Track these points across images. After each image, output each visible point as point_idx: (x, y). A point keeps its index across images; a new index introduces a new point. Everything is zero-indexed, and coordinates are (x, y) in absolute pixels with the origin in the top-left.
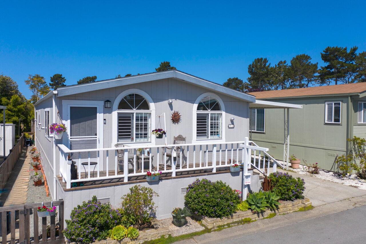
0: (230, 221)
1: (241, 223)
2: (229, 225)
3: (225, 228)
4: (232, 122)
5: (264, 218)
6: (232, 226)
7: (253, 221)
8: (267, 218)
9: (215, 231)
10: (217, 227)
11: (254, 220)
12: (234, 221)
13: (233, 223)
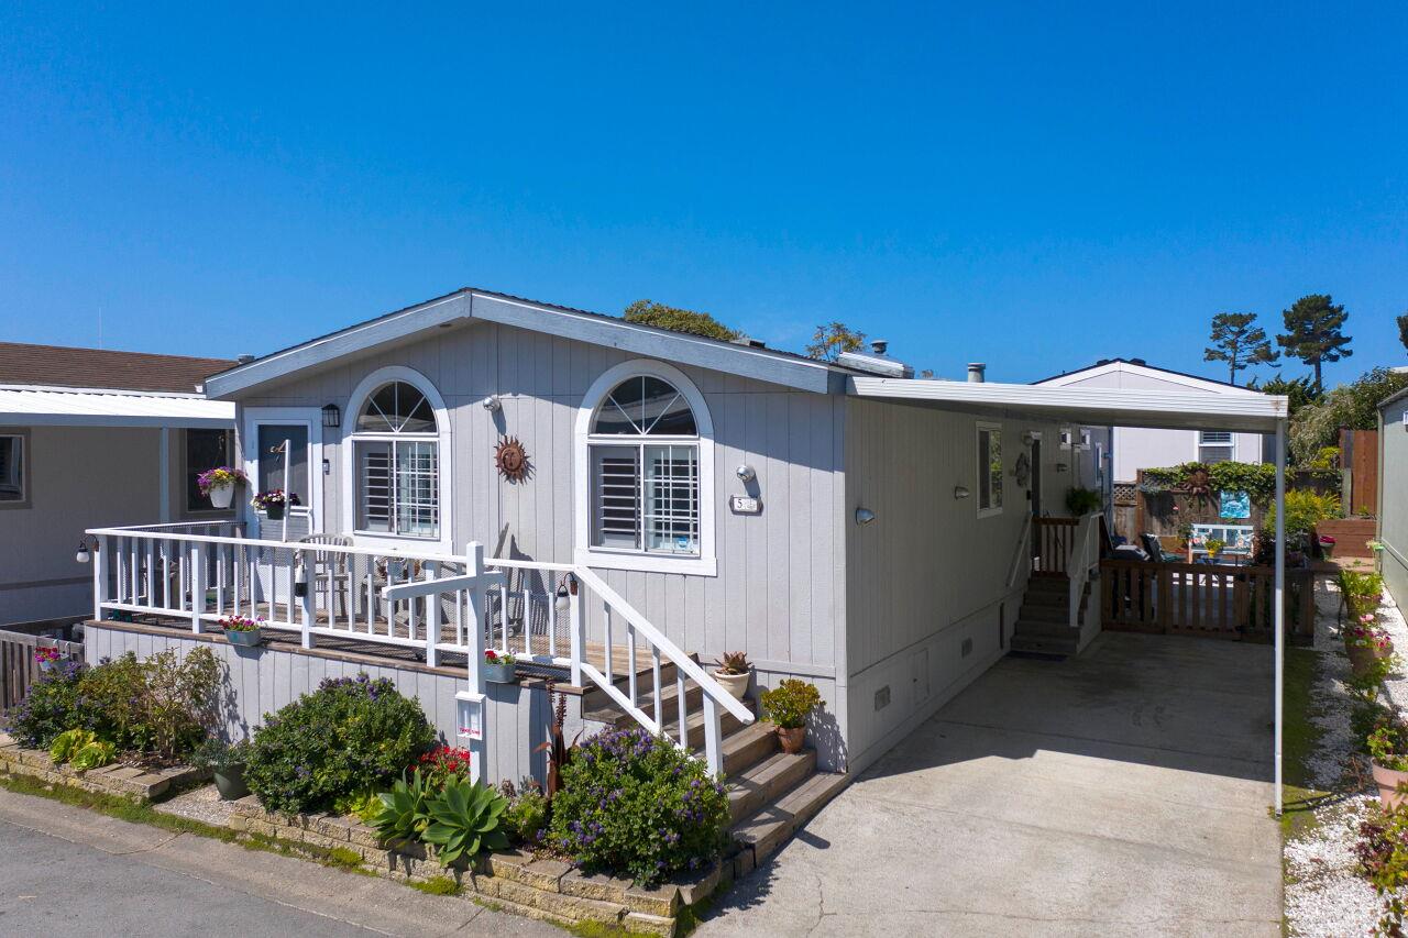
0: (295, 833)
1: (325, 858)
2: (287, 847)
3: (273, 850)
4: (751, 484)
5: (408, 883)
6: (294, 855)
7: (364, 872)
8: (420, 886)
9: (241, 843)
10: (252, 835)
11: (370, 868)
12: (308, 839)
13: (302, 845)
